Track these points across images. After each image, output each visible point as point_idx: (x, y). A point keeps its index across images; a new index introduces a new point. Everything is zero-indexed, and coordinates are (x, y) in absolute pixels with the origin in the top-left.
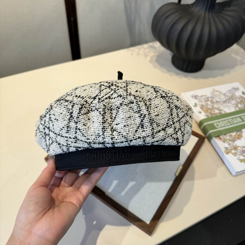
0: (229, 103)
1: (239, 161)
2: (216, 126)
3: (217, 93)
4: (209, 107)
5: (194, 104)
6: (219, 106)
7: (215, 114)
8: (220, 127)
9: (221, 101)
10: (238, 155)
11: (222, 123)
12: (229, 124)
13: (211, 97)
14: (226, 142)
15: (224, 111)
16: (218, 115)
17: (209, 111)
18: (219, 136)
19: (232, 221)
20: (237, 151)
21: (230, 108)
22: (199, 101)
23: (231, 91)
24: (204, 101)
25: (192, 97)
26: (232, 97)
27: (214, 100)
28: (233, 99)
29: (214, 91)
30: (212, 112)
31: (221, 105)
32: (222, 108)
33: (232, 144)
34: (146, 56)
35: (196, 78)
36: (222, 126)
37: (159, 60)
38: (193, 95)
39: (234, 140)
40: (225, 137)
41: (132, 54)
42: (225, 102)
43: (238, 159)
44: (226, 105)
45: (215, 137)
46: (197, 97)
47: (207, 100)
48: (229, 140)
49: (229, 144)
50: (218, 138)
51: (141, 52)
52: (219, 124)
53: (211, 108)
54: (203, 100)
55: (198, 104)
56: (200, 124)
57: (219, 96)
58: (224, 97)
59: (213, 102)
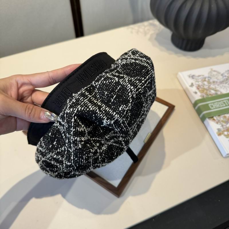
0: (226, 83)
2: (211, 107)
3: (215, 73)
4: (206, 87)
5: (190, 84)
6: (215, 86)
7: (210, 95)
8: (215, 108)
9: (218, 81)
11: (217, 104)
12: (224, 105)
13: (209, 77)
14: (219, 123)
15: (220, 91)
16: (214, 95)
17: (205, 91)
18: (212, 117)
19: (219, 201)
21: (226, 89)
22: (196, 81)
25: (189, 77)
27: (211, 81)
29: (212, 70)
30: (208, 92)
31: (218, 85)
32: (218, 88)
33: (225, 126)
34: (145, 34)
35: (195, 57)
36: (217, 107)
37: (158, 39)
38: (190, 75)
39: (227, 121)
40: (218, 118)
41: (132, 32)
42: (222, 82)
44: (223, 86)
45: (209, 118)
46: (194, 77)
47: (204, 80)
48: (223, 121)
49: (222, 126)
50: (212, 119)
51: (141, 30)
52: (214, 105)
53: (207, 88)
54: (200, 80)
55: (194, 84)
56: (195, 104)
57: (216, 76)
58: (221, 77)
59: (210, 82)
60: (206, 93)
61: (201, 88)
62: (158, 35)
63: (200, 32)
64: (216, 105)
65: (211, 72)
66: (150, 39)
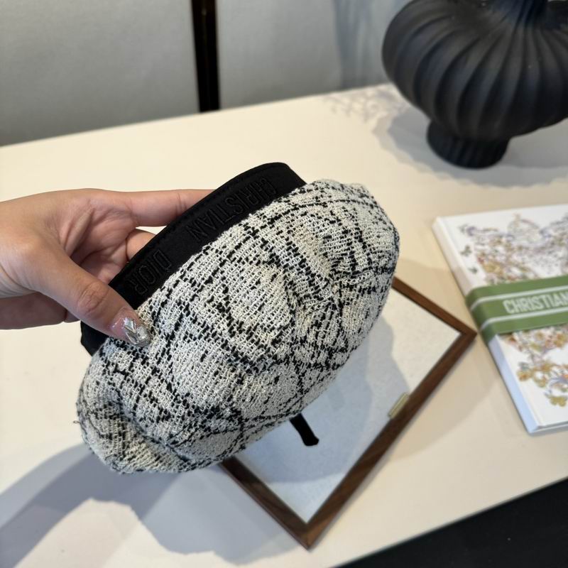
0: (550, 253)
1: (548, 401)
2: (508, 309)
3: (524, 226)
4: (500, 259)
5: (463, 249)
6: (523, 259)
7: (509, 278)
8: (517, 311)
10: (548, 386)
11: (524, 302)
12: (542, 307)
13: (509, 235)
14: (524, 350)
15: (534, 272)
16: (518, 280)
17: (498, 269)
18: (510, 334)
19: (509, 539)
20: (549, 375)
21: (550, 266)
22: (476, 241)
23: (561, 225)
24: (488, 244)
25: (462, 230)
26: (561, 240)
27: (515, 244)
28: (561, 245)
29: (519, 220)
30: (505, 273)
31: (531, 256)
32: (529, 265)
33: (539, 357)
35: (481, 182)
36: (522, 310)
38: (466, 225)
39: (545, 347)
40: (525, 337)
41: (334, 110)
42: (540, 250)
43: (546, 395)
44: (541, 259)
45: (501, 335)
46: (473, 232)
47: (497, 240)
48: (534, 346)
49: (532, 357)
50: (508, 338)
51: (357, 106)
52: (516, 303)
53: (504, 262)
54: (487, 241)
55: (472, 249)
56: (470, 298)
57: (527, 234)
58: (539, 237)
59: (512, 247)
60: (501, 273)
61: (488, 260)
62: (396, 121)
63: (497, 126)
64: (522, 304)
65: (515, 223)
66: (376, 130)
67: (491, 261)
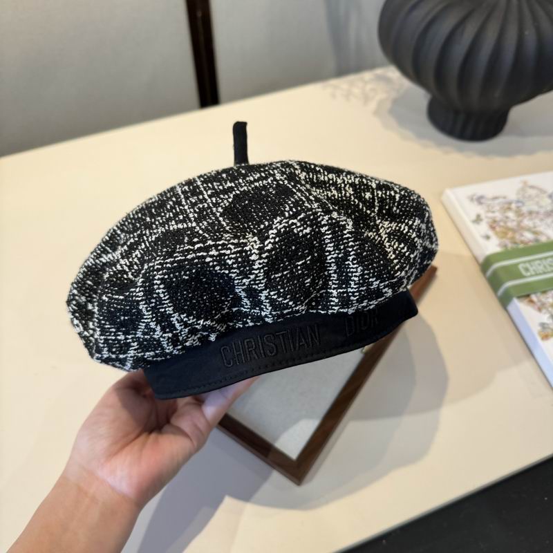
2: (524, 273)
3: (533, 192)
4: (510, 225)
5: (474, 217)
6: (534, 223)
7: (522, 242)
8: (533, 273)
11: (539, 265)
13: (518, 202)
14: (544, 311)
15: (546, 235)
16: (531, 244)
17: (510, 234)
18: (528, 296)
19: (546, 499)
22: (487, 209)
24: (498, 211)
25: (472, 199)
27: (525, 209)
29: (526, 186)
30: (517, 237)
31: (542, 220)
32: (541, 228)
34: (366, 99)
35: (484, 153)
36: (538, 272)
37: (397, 111)
38: (474, 195)
40: (543, 298)
41: (334, 96)
42: (549, 214)
45: (519, 297)
46: (483, 201)
47: (507, 207)
50: (526, 300)
51: (356, 91)
52: (532, 266)
53: (515, 228)
54: (497, 208)
55: (483, 216)
56: (485, 265)
57: (537, 199)
58: (548, 201)
59: (522, 213)
60: (513, 238)
61: (500, 226)
62: (396, 102)
63: (498, 93)
64: (537, 267)
65: (523, 189)
66: (377, 113)
67: (503, 227)
